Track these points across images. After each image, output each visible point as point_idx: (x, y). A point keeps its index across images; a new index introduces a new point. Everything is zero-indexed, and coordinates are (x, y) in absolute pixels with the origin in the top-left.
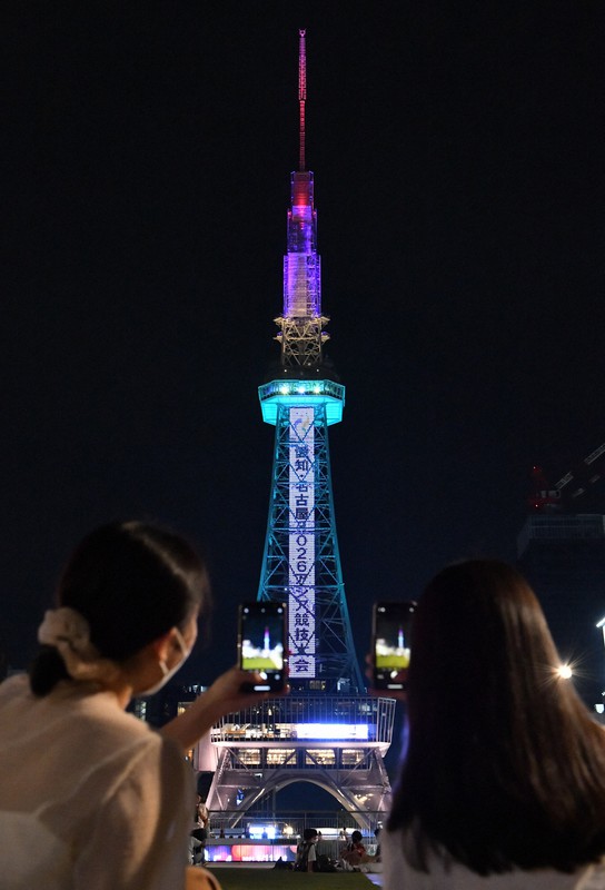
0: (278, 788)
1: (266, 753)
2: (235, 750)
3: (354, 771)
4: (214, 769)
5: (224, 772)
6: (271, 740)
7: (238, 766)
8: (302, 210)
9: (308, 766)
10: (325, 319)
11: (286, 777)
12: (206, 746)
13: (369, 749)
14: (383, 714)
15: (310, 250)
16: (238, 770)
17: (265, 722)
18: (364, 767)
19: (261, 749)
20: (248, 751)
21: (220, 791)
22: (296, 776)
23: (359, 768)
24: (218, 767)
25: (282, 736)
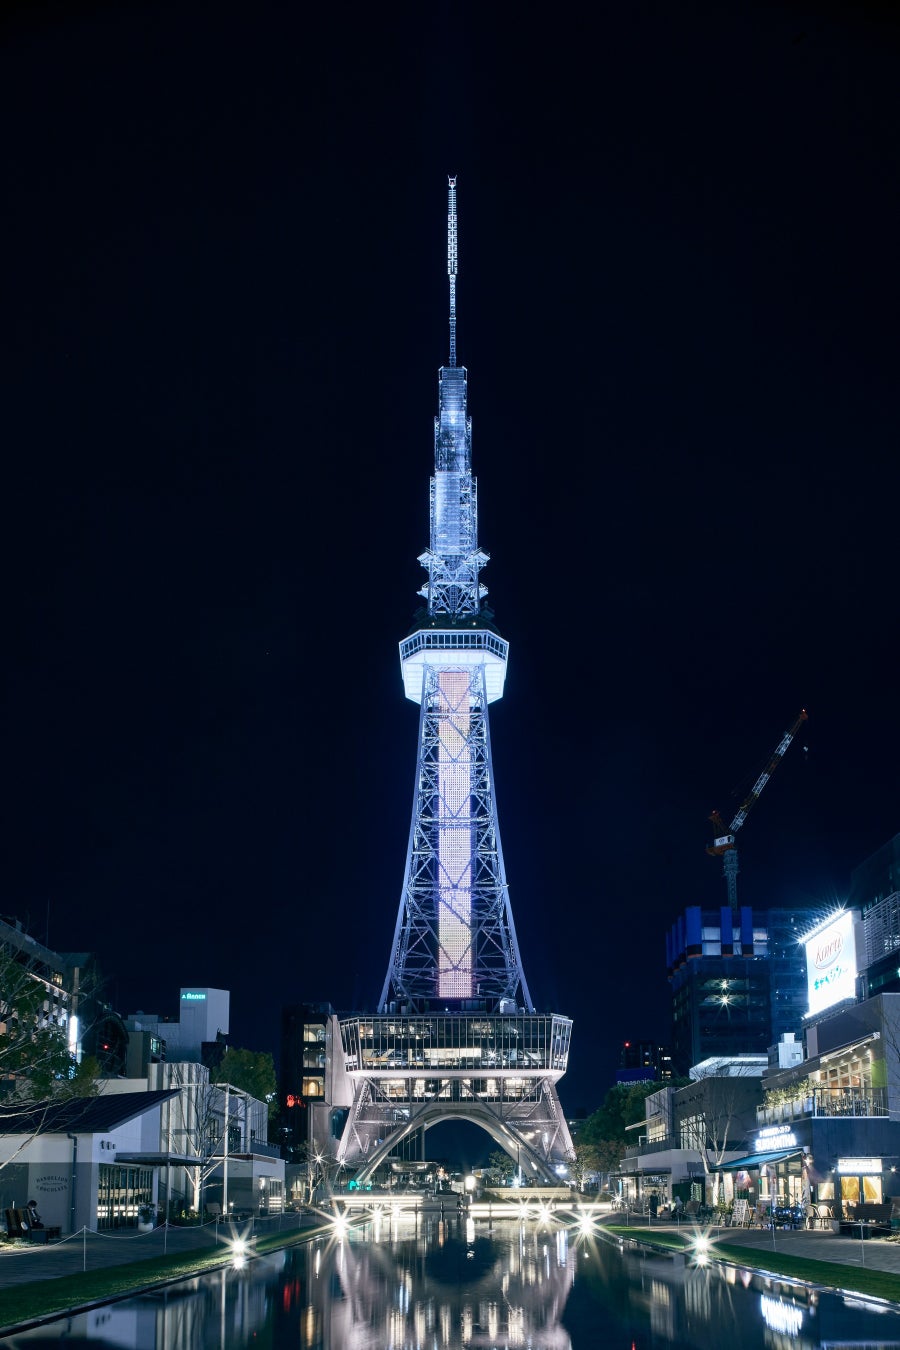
0: (427, 1126)
1: (413, 1085)
2: (377, 1081)
3: (521, 1104)
4: (350, 1103)
5: (364, 1107)
6: (420, 1068)
7: (379, 1100)
8: (453, 416)
9: (463, 1099)
10: (484, 558)
11: (439, 1113)
12: (340, 1076)
13: (539, 1079)
14: (558, 1037)
15: (463, 470)
16: (381, 1105)
17: (413, 1047)
18: (533, 1099)
19: (407, 1080)
20: (392, 1082)
21: (358, 1127)
22: (449, 1112)
23: (527, 1100)
24: (356, 1101)
25: (434, 1063)
